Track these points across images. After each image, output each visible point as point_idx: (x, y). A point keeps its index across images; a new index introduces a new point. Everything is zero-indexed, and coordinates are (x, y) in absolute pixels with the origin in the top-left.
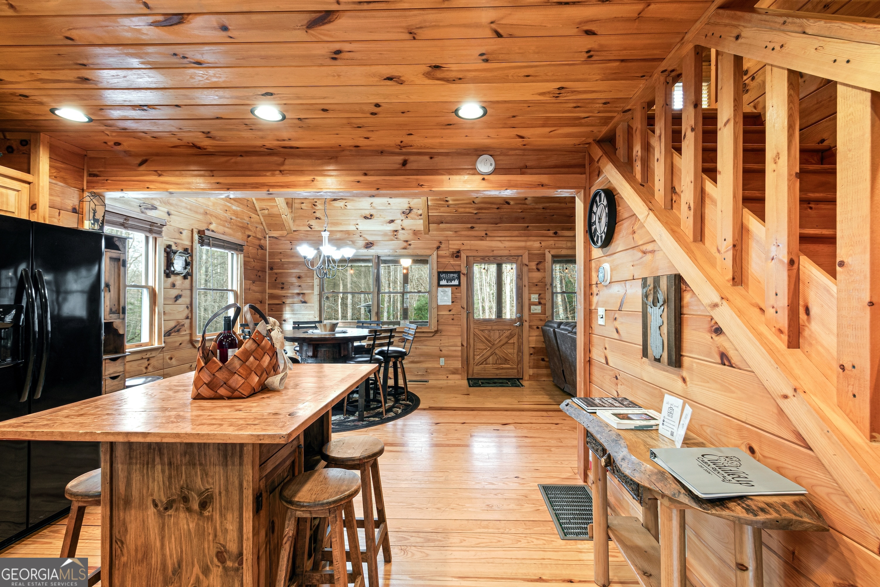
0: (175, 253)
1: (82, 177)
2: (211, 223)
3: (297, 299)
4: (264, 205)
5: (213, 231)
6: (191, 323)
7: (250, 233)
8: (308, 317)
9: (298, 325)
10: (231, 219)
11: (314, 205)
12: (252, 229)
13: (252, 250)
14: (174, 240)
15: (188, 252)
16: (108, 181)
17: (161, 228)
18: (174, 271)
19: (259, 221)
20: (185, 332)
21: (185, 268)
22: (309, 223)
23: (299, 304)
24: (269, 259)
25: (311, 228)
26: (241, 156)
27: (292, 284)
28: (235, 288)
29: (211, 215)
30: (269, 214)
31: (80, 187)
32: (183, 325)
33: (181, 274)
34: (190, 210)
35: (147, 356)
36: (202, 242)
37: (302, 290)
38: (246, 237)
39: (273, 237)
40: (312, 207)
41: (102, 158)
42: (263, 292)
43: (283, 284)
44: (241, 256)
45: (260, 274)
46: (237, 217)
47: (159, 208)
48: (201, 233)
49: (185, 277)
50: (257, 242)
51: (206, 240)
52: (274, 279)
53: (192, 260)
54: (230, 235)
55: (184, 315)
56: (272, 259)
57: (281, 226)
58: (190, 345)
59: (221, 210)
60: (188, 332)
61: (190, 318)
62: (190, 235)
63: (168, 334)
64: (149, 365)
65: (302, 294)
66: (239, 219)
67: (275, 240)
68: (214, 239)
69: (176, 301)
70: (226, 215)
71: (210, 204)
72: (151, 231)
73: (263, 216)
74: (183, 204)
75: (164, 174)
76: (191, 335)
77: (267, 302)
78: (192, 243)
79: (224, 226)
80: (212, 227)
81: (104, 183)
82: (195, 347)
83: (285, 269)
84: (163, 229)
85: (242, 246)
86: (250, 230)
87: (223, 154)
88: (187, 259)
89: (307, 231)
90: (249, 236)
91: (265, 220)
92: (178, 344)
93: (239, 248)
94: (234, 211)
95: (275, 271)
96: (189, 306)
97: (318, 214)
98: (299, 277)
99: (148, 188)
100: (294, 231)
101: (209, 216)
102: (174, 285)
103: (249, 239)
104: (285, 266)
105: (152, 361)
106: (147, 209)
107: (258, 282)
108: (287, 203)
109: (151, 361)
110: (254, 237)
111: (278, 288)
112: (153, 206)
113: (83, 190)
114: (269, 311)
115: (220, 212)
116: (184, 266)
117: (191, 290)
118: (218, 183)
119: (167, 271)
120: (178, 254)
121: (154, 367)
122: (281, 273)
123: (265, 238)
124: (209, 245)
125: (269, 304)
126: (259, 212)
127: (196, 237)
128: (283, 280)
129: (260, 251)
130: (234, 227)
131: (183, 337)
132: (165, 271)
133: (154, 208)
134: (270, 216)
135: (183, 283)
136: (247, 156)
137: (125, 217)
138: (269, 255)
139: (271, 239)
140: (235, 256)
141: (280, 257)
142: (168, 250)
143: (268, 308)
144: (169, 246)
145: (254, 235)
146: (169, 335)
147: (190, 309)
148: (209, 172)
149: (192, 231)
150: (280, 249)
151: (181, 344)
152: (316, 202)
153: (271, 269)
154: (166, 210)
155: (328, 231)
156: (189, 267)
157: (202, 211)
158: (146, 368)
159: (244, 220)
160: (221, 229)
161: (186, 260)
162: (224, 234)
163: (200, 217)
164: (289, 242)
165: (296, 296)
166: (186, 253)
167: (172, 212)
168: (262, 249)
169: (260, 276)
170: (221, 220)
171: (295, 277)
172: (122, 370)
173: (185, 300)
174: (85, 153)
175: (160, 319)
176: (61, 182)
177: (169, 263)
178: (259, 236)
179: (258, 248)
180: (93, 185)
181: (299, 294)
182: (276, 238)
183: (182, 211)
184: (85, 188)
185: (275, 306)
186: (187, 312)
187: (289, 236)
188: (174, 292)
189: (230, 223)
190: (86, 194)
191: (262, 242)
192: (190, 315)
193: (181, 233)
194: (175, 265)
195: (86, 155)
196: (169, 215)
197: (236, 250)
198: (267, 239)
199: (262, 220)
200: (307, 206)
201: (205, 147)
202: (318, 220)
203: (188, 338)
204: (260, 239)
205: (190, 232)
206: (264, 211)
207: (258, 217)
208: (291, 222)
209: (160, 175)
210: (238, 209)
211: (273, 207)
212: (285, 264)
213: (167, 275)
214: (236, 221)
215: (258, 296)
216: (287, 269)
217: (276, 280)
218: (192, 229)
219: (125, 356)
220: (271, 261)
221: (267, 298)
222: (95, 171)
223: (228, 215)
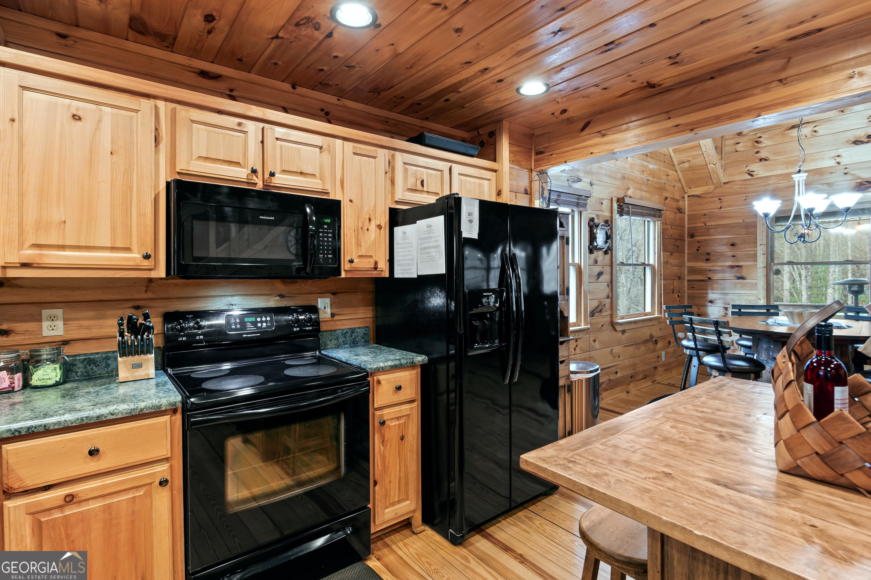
0: (597, 226)
1: (530, 157)
2: (628, 189)
3: (729, 275)
4: (683, 156)
5: (630, 197)
6: (612, 303)
7: (667, 194)
8: (747, 297)
9: (740, 310)
10: (648, 180)
11: (757, 142)
12: (669, 189)
13: (669, 215)
14: (596, 212)
15: (609, 223)
16: (553, 156)
17: (586, 200)
18: (597, 246)
19: (677, 178)
20: (606, 313)
21: (606, 242)
22: (748, 168)
23: (733, 281)
24: (688, 224)
25: (752, 175)
26: (712, 78)
27: (722, 255)
28: (651, 262)
29: (629, 179)
30: (690, 167)
31: (529, 167)
32: (605, 305)
33: (603, 249)
34: (610, 176)
35: (576, 337)
36: (621, 213)
37: (738, 261)
38: (663, 200)
39: (693, 196)
40: (754, 146)
41: (547, 133)
42: (681, 265)
43: (708, 254)
44: (658, 224)
45: (678, 243)
46: (654, 178)
47: (583, 179)
48: (621, 201)
49: (606, 253)
50: (675, 205)
51: (625, 209)
52: (695, 249)
53: (612, 233)
54: (647, 199)
55: (605, 294)
56: (692, 224)
57: (708, 179)
58: (611, 327)
59: (638, 171)
60: (609, 313)
61: (610, 297)
62: (610, 205)
63: (592, 314)
64: (577, 346)
65: (738, 266)
66: (655, 180)
67: (696, 198)
68: (633, 206)
69: (598, 279)
70: (642, 176)
71: (628, 166)
72: (578, 205)
73: (681, 171)
74: (604, 172)
75: (609, 133)
76: (612, 316)
77: (686, 278)
78: (612, 213)
79: (641, 190)
80: (630, 193)
81: (549, 159)
82: (615, 330)
83: (711, 235)
84: (588, 201)
85: (660, 210)
86: (667, 190)
87: (684, 84)
88: (608, 232)
89: (745, 180)
90: (666, 198)
91: (683, 176)
92: (600, 326)
93: (657, 213)
94: (651, 170)
95: (698, 238)
96: (609, 283)
97: (763, 154)
98: (733, 245)
99: (591, 153)
100: (725, 183)
101: (627, 181)
102: (596, 262)
103: (667, 201)
104: (712, 231)
105: (580, 343)
106: (573, 182)
107: (676, 254)
108: (716, 148)
109: (578, 343)
110: (672, 198)
111: (702, 261)
112: (578, 178)
113: (531, 170)
114: (688, 290)
115: (637, 174)
116: (605, 240)
117: (611, 266)
118: (677, 126)
119: (591, 247)
120: (600, 227)
121: (581, 349)
122: (705, 240)
123: (683, 198)
124: (628, 214)
125: (688, 281)
126: (677, 167)
127: (615, 206)
128: (709, 250)
129: (678, 215)
130: (651, 189)
131: (604, 319)
132: (589, 246)
133: (580, 180)
134: (692, 169)
135: (604, 259)
136: (720, 75)
137: (558, 194)
138: (689, 219)
139: (691, 198)
140: (651, 224)
141: (703, 220)
142: (592, 223)
143: (688, 285)
144: (592, 220)
145: (672, 196)
146: (593, 316)
147: (610, 287)
148: (664, 115)
149: (612, 200)
150: (703, 210)
151: (603, 326)
152: (760, 137)
153: (692, 236)
154: (589, 180)
155: (806, 172)
156: (609, 241)
157: (620, 176)
158: (575, 349)
159: (661, 179)
160: (638, 194)
161: (606, 233)
162: (641, 199)
163: (618, 183)
164: (717, 199)
165: (728, 270)
166: (607, 225)
167: (594, 182)
168: (681, 212)
169: (678, 246)
170: (638, 183)
171: (726, 245)
172: (567, 354)
173: (606, 277)
174: (533, 132)
175: (586, 298)
176: (516, 165)
177: (593, 238)
178: (677, 196)
179: (676, 211)
180: (539, 163)
181: (732, 267)
182: (698, 196)
183: (602, 179)
184: (533, 168)
185: (697, 283)
186: (607, 290)
187: (717, 190)
188: (597, 269)
189: (647, 185)
190: (534, 174)
191: (681, 203)
192: (610, 294)
193: (602, 204)
194: (597, 240)
195: (533, 134)
196: (592, 185)
197: (654, 216)
198: (686, 199)
199: (681, 176)
200: (744, 147)
201: (662, 82)
202: (763, 163)
203: (608, 319)
204: (678, 201)
205: (610, 201)
206: (683, 164)
207: (675, 173)
208: (720, 172)
209: (604, 136)
210: (655, 167)
211: (695, 157)
212: (711, 228)
213: (591, 251)
214: (653, 181)
215: (676, 269)
216: (715, 235)
217: (698, 250)
218: (612, 198)
219: (569, 341)
220: (691, 226)
221: (686, 273)
222: (540, 148)
223: (644, 177)
